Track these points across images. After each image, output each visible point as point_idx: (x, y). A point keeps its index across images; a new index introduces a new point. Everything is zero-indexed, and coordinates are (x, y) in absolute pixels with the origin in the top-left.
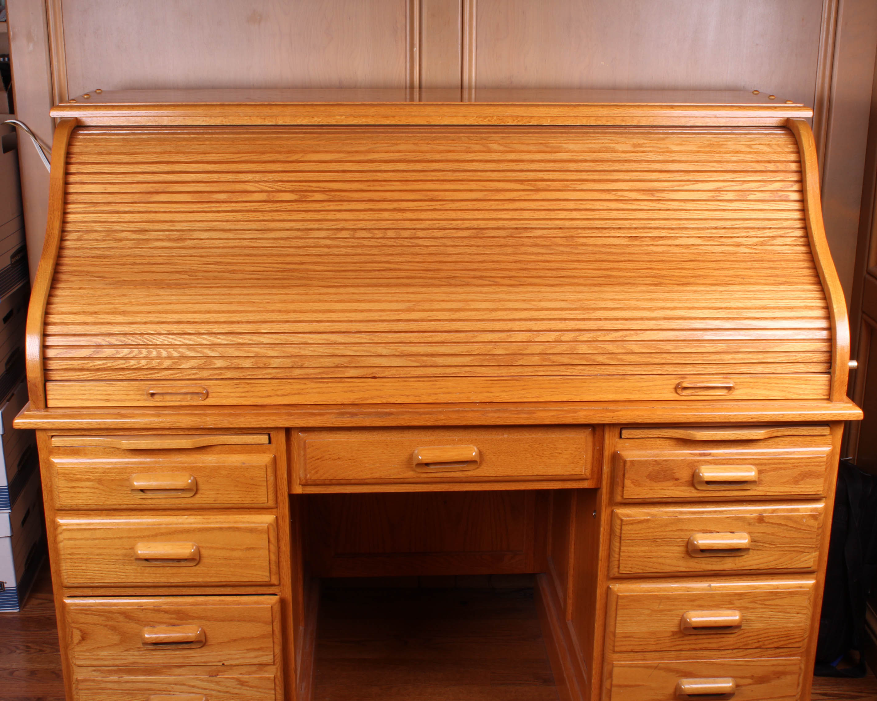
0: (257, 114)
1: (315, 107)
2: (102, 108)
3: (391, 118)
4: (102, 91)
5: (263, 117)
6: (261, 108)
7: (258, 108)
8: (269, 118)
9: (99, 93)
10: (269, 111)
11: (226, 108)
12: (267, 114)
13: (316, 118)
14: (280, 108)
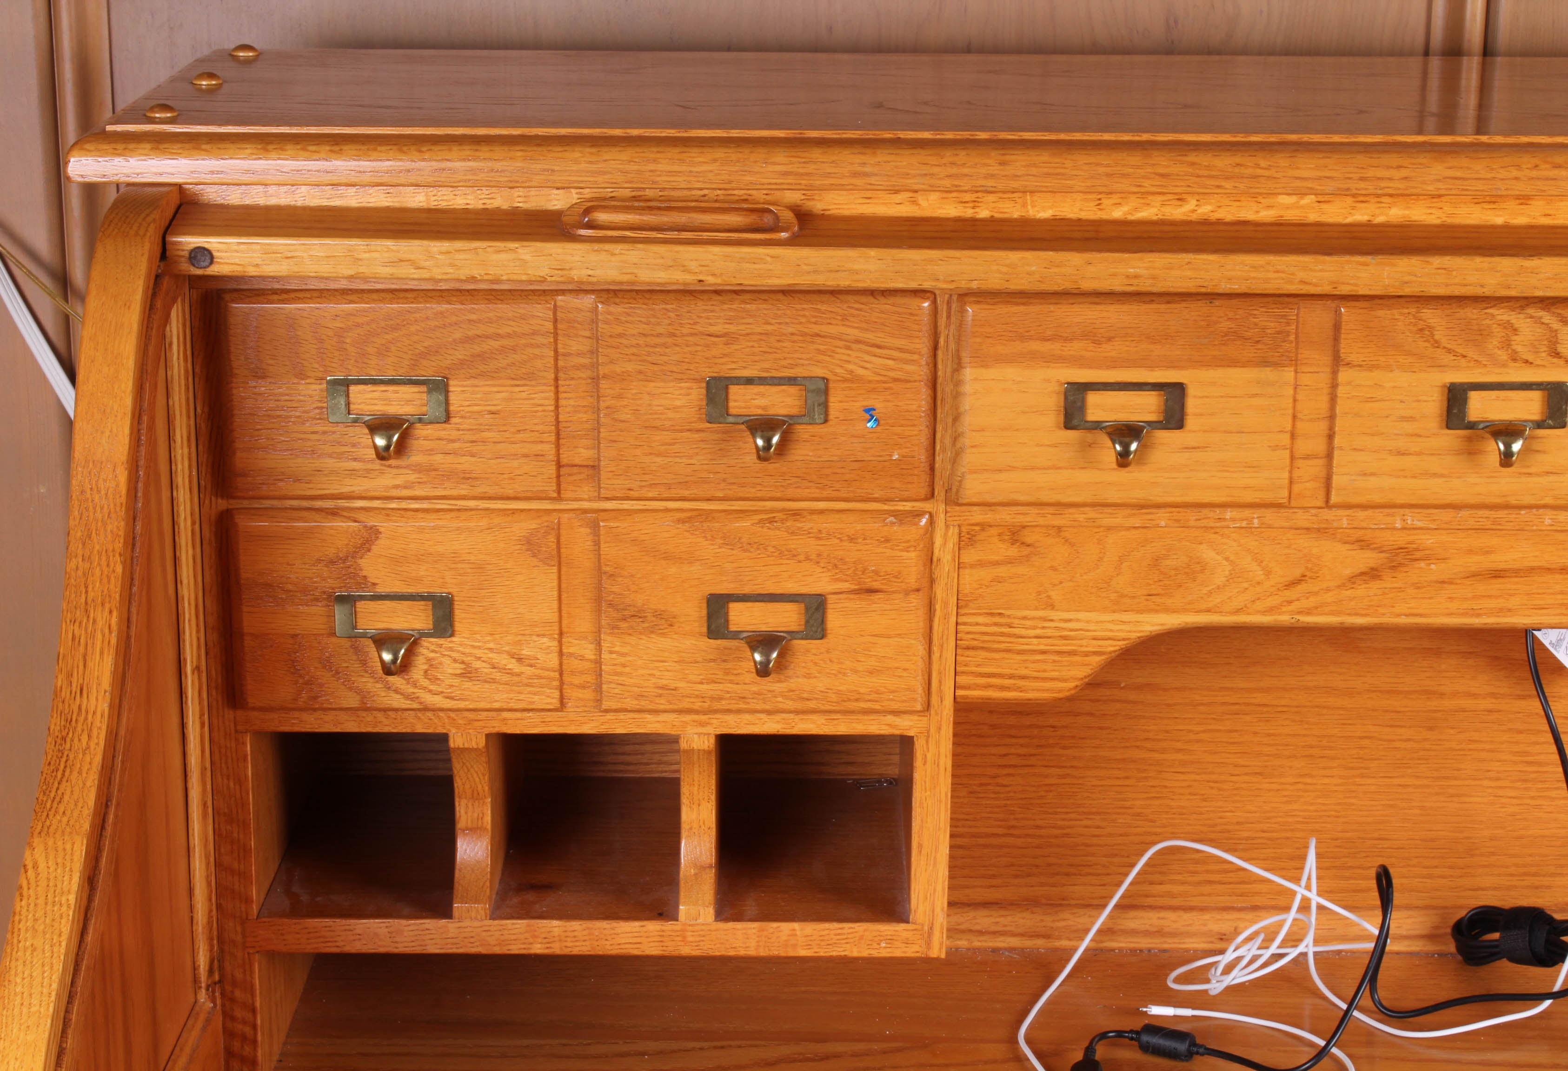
0: (947, 183)
1: (1192, 157)
2: (290, 148)
3: (1512, 205)
4: (260, 55)
5: (968, 197)
6: (962, 156)
7: (948, 155)
8: (991, 198)
9: (248, 62)
10: (995, 169)
11: (816, 154)
12: (990, 183)
13: (1191, 204)
14: (1043, 157)
